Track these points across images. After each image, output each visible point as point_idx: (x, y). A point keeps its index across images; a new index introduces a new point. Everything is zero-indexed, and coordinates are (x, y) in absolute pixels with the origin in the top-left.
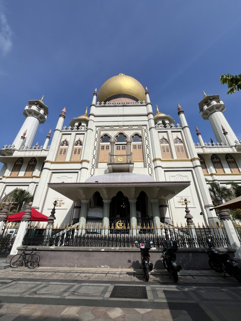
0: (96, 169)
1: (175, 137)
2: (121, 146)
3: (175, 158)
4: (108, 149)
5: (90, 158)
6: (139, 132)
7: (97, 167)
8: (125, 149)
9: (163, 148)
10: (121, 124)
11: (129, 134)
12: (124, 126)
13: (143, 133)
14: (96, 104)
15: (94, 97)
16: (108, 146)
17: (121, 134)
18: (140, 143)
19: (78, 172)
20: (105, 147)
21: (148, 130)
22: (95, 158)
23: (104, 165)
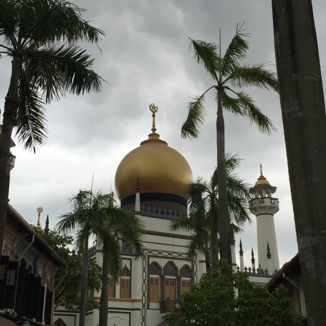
0: (148, 311)
2: (170, 281)
4: (158, 284)
5: (139, 297)
6: (189, 264)
7: (148, 308)
8: (173, 285)
10: (170, 249)
11: (179, 265)
12: (174, 253)
13: (193, 266)
14: (141, 209)
15: (138, 196)
16: (157, 280)
17: (172, 264)
18: (189, 279)
19: (130, 313)
20: (154, 282)
21: (197, 261)
22: (146, 295)
23: (154, 305)
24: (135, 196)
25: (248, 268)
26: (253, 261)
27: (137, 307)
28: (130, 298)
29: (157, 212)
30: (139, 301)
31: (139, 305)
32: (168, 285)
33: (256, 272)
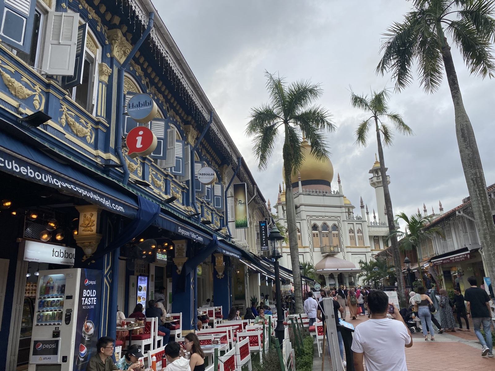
0: (314, 253)
1: (358, 229)
2: (325, 234)
3: (358, 246)
4: (318, 236)
5: (307, 245)
6: (336, 223)
7: (314, 251)
8: (327, 236)
9: (351, 236)
10: (323, 214)
11: (330, 224)
12: (325, 216)
13: (339, 224)
14: (303, 191)
15: (300, 183)
16: (317, 234)
17: (325, 224)
18: (337, 232)
19: (303, 255)
20: (316, 235)
21: (341, 221)
22: (311, 244)
23: (317, 249)
24: (298, 183)
25: (372, 222)
26: (375, 217)
27: (307, 251)
28: (302, 246)
29: (313, 192)
30: (308, 247)
31: (308, 250)
32: (324, 237)
33: (378, 224)
